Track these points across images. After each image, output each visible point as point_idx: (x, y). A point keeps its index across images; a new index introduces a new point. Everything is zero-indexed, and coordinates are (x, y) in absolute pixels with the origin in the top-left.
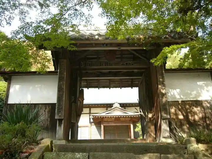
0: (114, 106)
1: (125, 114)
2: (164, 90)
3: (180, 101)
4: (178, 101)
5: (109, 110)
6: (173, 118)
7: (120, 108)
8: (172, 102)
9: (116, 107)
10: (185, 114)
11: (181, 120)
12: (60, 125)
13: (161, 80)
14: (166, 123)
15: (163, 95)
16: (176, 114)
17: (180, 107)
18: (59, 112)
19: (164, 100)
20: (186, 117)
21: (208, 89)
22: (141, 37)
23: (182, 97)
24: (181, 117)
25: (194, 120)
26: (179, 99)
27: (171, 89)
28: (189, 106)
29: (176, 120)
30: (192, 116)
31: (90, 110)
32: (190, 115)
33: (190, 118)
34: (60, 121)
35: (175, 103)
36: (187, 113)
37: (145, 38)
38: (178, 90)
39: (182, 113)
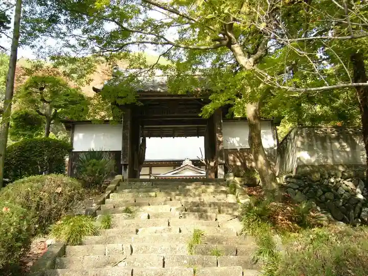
0: (184, 163)
1: (199, 175)
2: (221, 138)
3: (239, 149)
4: (237, 149)
5: (177, 170)
6: (231, 165)
7: (193, 166)
8: (231, 149)
9: (187, 165)
10: (242, 161)
11: (238, 166)
12: (125, 170)
13: (219, 128)
14: (222, 167)
15: (220, 142)
16: (234, 161)
17: (238, 155)
18: (124, 158)
19: (221, 147)
20: (244, 164)
21: (267, 138)
22: (199, 89)
23: (241, 145)
24: (239, 164)
25: (251, 167)
26: (238, 147)
27: (231, 137)
28: (247, 153)
29: (234, 167)
30: (249, 163)
31: (151, 170)
32: (247, 162)
33: (247, 164)
34: (125, 166)
35: (234, 151)
36: (245, 160)
37: (202, 91)
38: (238, 139)
39: (239, 160)
